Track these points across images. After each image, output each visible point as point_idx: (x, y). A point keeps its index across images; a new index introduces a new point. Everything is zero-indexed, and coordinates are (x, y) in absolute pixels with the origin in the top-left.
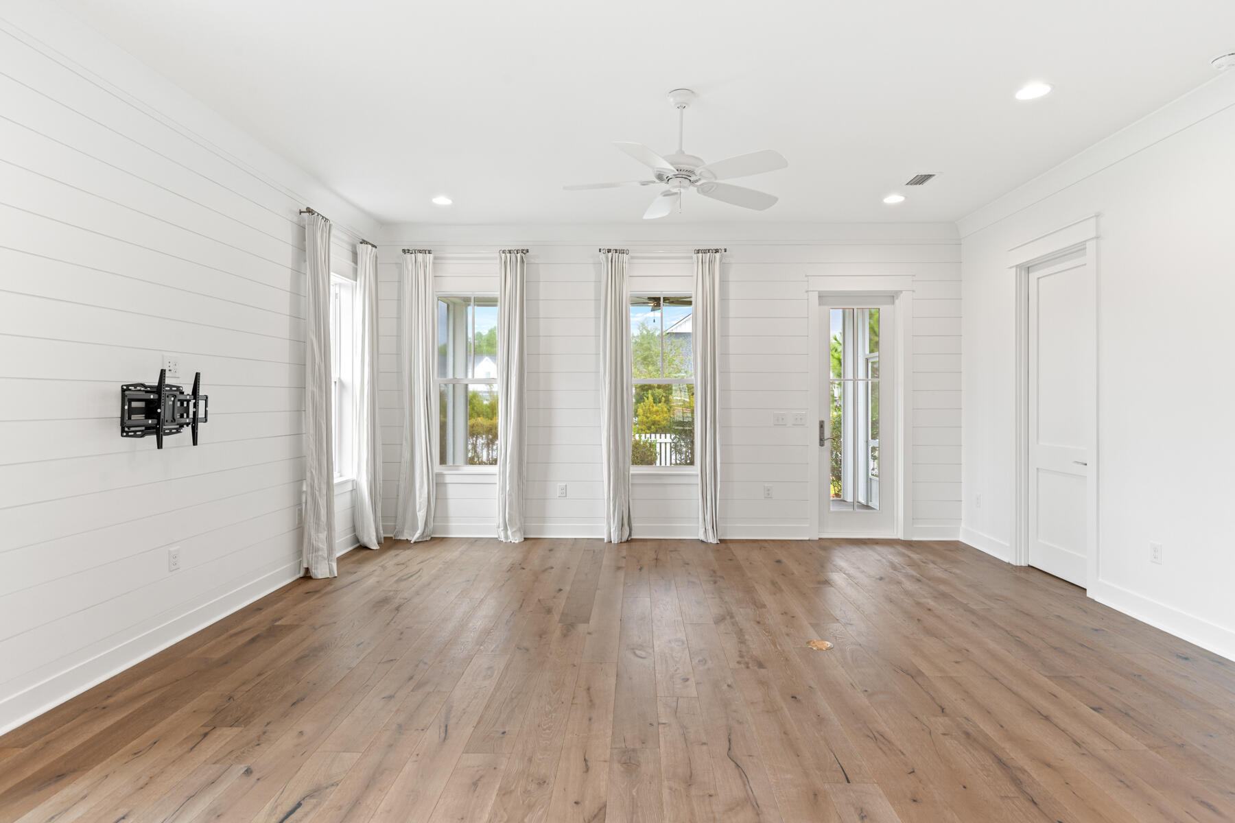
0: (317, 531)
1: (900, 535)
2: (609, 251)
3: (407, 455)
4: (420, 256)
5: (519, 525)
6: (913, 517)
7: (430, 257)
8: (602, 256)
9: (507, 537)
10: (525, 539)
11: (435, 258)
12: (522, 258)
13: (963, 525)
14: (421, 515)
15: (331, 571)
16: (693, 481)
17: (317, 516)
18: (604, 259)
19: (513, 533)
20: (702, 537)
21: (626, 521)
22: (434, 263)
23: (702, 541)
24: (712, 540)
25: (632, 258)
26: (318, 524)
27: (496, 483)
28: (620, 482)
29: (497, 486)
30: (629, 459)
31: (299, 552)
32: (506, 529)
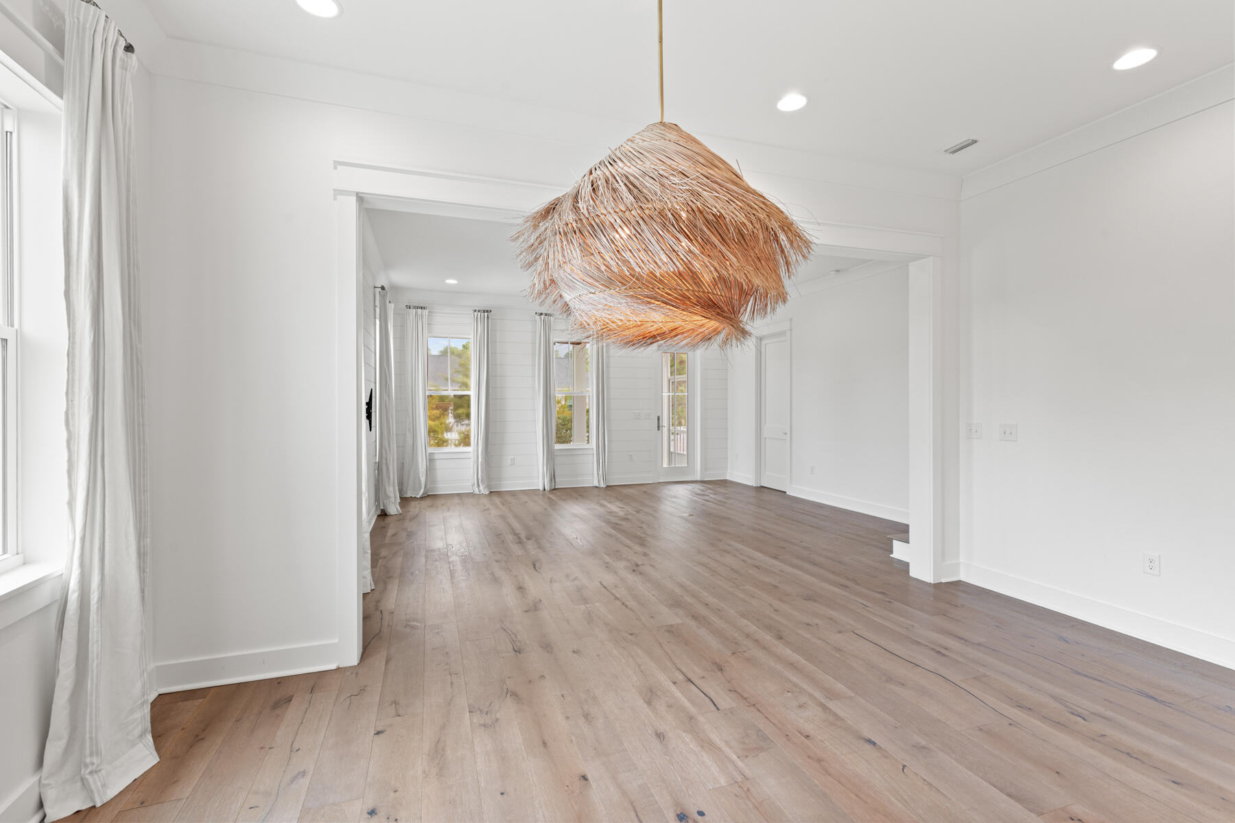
0: (389, 486)
1: (699, 478)
2: (541, 314)
3: (410, 442)
4: (420, 310)
5: (486, 483)
6: (705, 468)
7: (426, 312)
8: (538, 317)
9: (479, 491)
10: (491, 492)
11: (429, 312)
12: (488, 315)
13: (729, 471)
14: (423, 479)
15: (397, 510)
16: (591, 452)
17: (389, 478)
18: (539, 319)
19: (484, 488)
20: (597, 485)
21: (553, 478)
22: (428, 315)
23: (596, 487)
24: (603, 485)
25: (555, 318)
26: (389, 482)
27: (470, 458)
28: (550, 455)
29: (472, 460)
30: (554, 439)
31: (377, 499)
32: (478, 486)
